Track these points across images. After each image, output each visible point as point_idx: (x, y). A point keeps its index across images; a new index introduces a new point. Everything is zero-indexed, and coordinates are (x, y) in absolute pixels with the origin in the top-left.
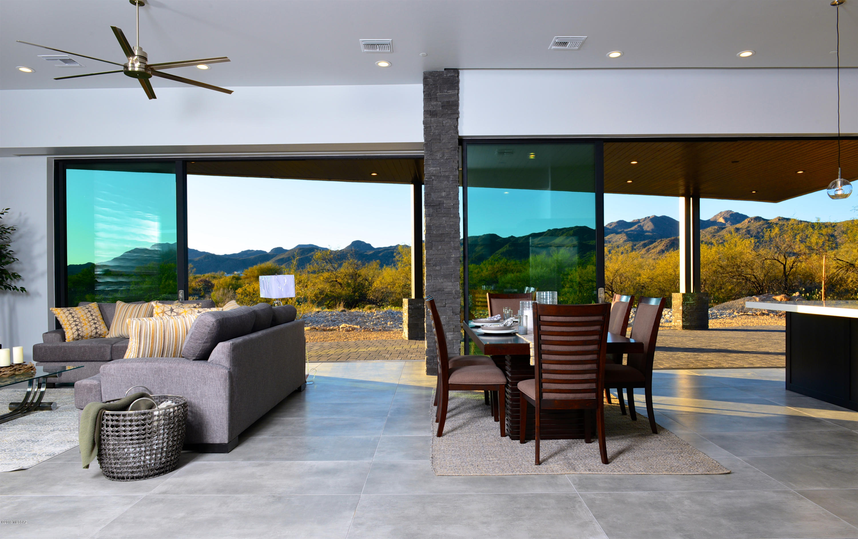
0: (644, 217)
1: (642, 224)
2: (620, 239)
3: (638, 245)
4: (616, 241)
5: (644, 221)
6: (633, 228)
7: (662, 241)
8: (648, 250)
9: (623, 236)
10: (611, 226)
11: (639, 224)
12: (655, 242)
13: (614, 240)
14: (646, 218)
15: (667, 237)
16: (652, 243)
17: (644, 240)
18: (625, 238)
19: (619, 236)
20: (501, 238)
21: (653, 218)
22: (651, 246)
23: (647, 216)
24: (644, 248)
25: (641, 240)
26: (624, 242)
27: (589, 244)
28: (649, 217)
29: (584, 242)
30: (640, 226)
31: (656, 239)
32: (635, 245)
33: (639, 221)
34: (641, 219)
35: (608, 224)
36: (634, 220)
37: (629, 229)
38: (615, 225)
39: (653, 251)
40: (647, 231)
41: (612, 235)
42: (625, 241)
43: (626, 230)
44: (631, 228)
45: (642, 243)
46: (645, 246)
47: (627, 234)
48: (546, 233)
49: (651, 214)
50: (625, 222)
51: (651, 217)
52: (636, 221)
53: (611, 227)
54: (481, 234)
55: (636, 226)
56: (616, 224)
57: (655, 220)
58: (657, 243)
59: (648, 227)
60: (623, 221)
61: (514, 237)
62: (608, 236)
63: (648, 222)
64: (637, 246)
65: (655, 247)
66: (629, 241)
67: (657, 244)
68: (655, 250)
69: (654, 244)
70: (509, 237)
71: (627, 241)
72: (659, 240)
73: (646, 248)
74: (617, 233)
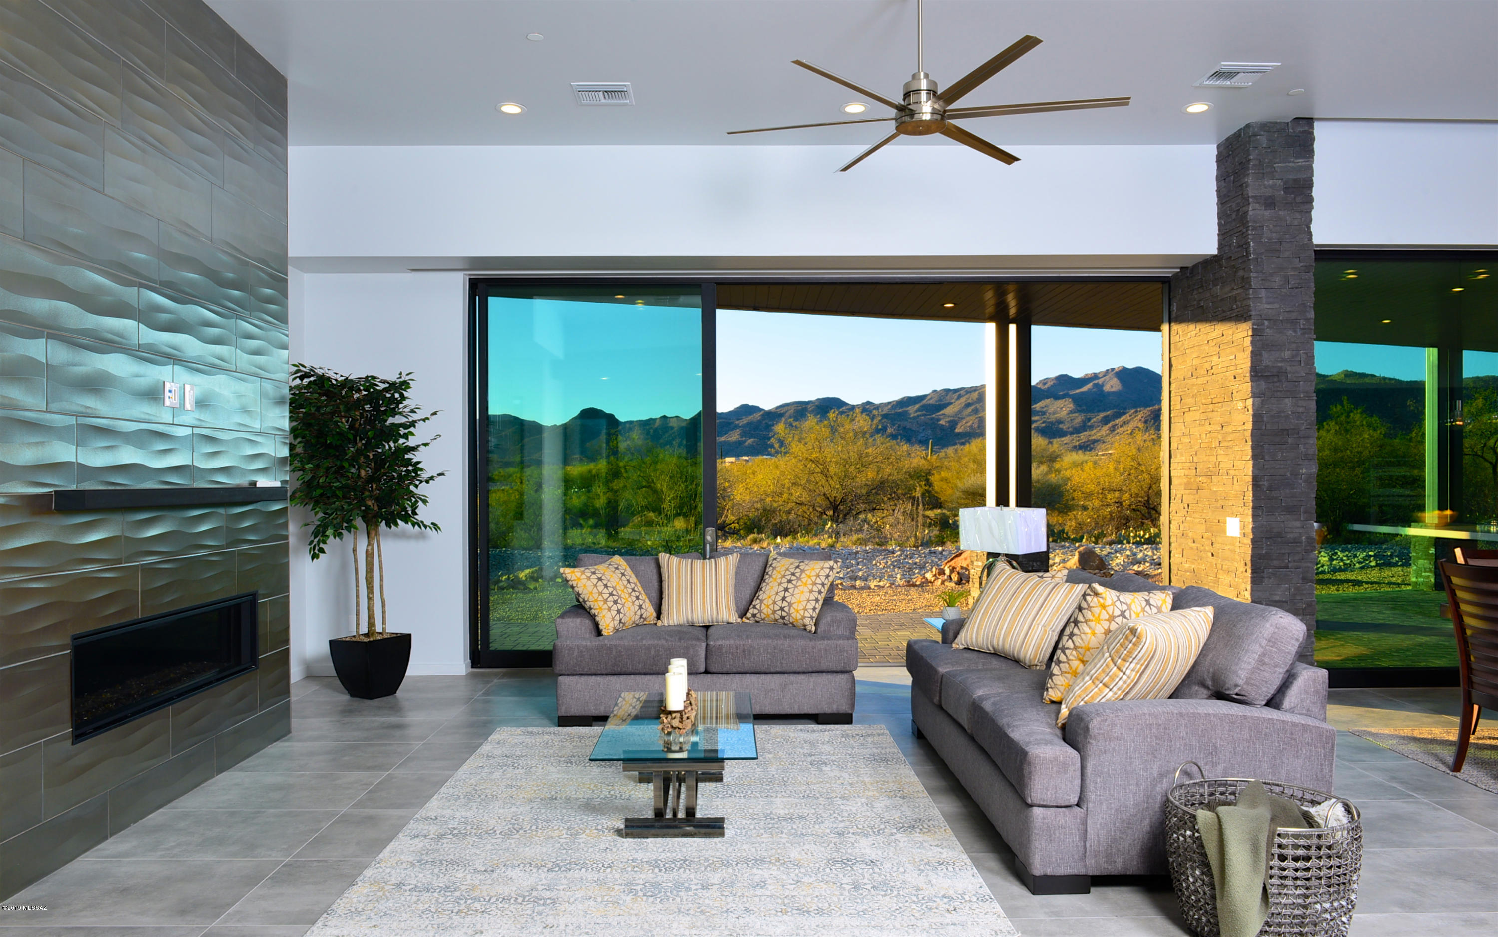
0: (1104, 369)
1: (1100, 381)
2: (1062, 408)
3: (1094, 419)
4: (1054, 413)
5: (1104, 376)
6: (1085, 389)
7: (1137, 411)
8: (1113, 429)
9: (1067, 402)
10: (1045, 384)
11: (1096, 382)
12: (1125, 413)
13: (1051, 410)
14: (1108, 370)
15: (1146, 406)
16: (1118, 415)
17: (1104, 410)
18: (1071, 406)
19: (1060, 403)
20: (849, 404)
21: (1120, 371)
22: (1118, 421)
23: (1109, 367)
24: (1106, 424)
25: (1099, 411)
26: (1068, 414)
28: (1113, 369)
30: (1096, 385)
31: (1125, 409)
32: (1089, 419)
33: (1095, 376)
34: (1099, 373)
35: (1040, 381)
36: (1087, 375)
37: (1078, 391)
38: (1052, 383)
39: (1120, 430)
40: (1109, 393)
41: (1048, 401)
42: (1071, 412)
43: (1072, 392)
44: (1080, 388)
45: (1102, 415)
46: (1106, 420)
47: (1077, 400)
48: (929, 397)
49: (1116, 364)
50: (1071, 377)
51: (1117, 370)
52: (1089, 376)
53: (1046, 386)
54: (813, 398)
55: (1090, 385)
56: (1055, 381)
57: (1124, 374)
58: (1128, 415)
59: (1112, 385)
60: (1066, 375)
61: (872, 403)
62: (1039, 404)
63: (1111, 379)
64: (1092, 421)
65: (1125, 422)
66: (1078, 411)
67: (1129, 418)
68: (1125, 428)
69: (1123, 417)
70: (863, 403)
71: (1075, 412)
72: (1133, 411)
73: (1110, 425)
74: (1057, 397)
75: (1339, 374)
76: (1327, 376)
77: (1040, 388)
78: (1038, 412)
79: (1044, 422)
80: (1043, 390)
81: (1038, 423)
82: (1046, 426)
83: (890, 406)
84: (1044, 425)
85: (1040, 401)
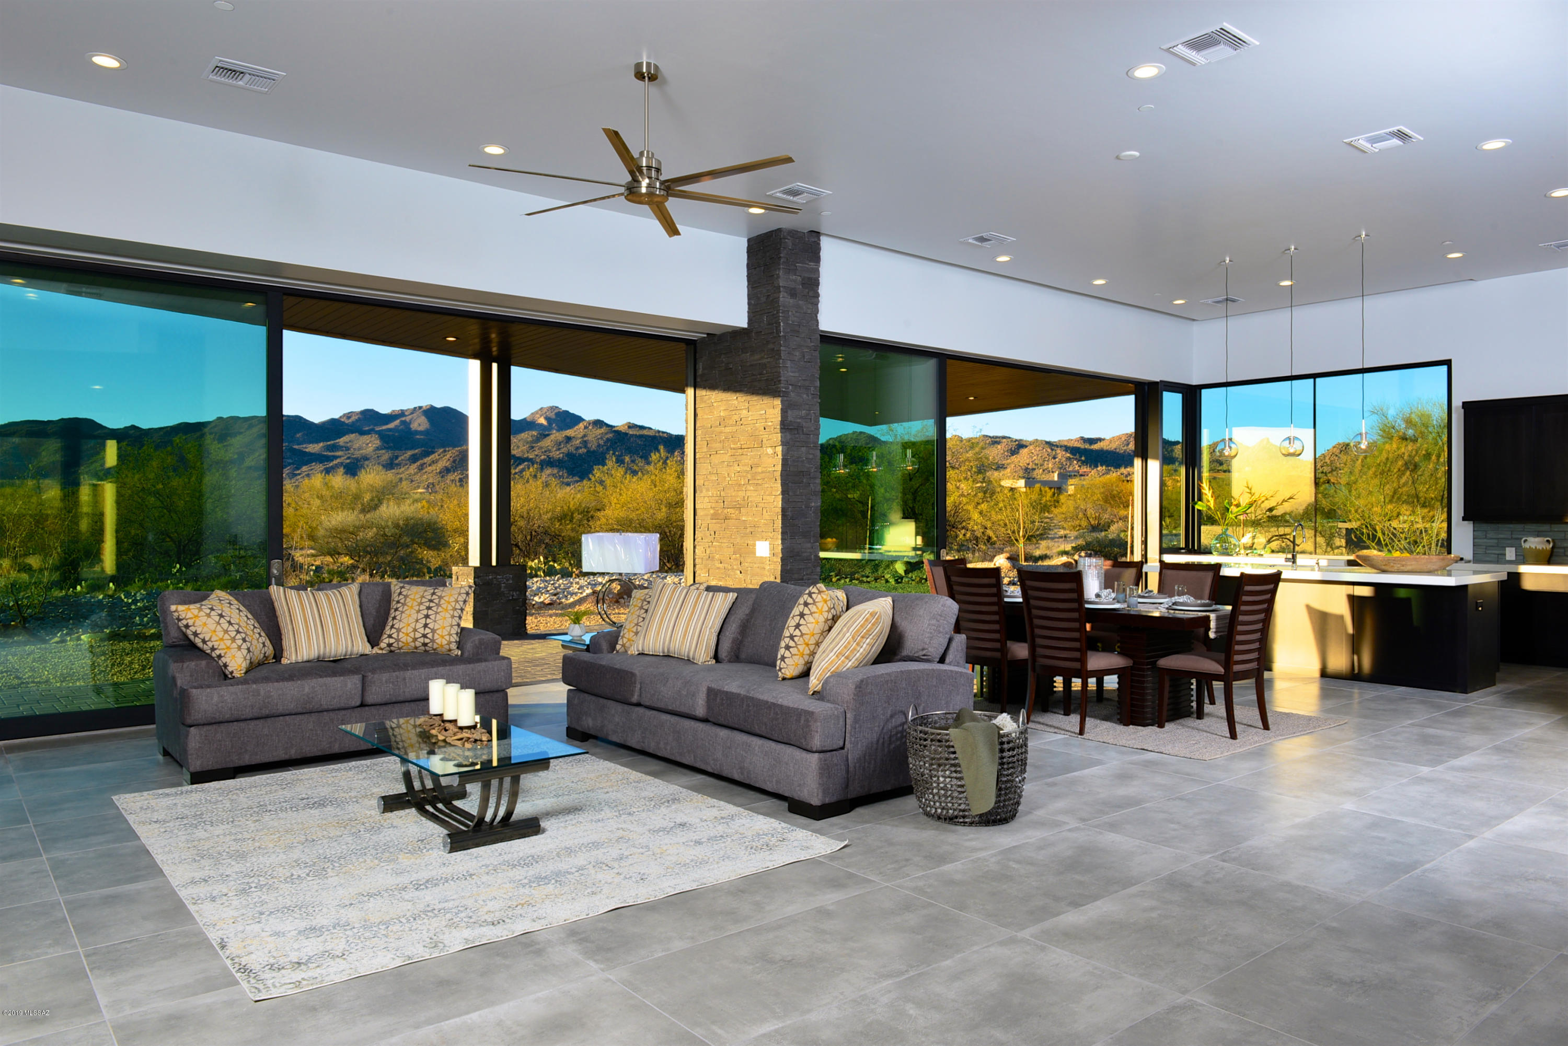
0: (412, 407)
1: (408, 419)
2: (368, 444)
3: (403, 457)
4: (359, 449)
5: (412, 413)
6: (391, 425)
7: (445, 451)
8: (421, 468)
9: (373, 438)
10: (349, 418)
11: (403, 419)
12: (433, 453)
13: (356, 446)
14: (415, 408)
15: (454, 446)
16: (427, 454)
17: (412, 448)
18: (378, 442)
19: (366, 438)
20: (106, 428)
21: (428, 410)
22: (427, 460)
23: (417, 405)
24: (414, 462)
25: (407, 449)
26: (375, 450)
27: (307, 450)
28: (420, 408)
29: (296, 447)
30: (404, 423)
31: (433, 448)
32: (397, 457)
33: (402, 413)
34: (406, 410)
35: (344, 415)
36: (394, 411)
37: (384, 427)
38: (357, 417)
39: (429, 469)
40: (417, 432)
41: (352, 436)
42: (378, 449)
43: (378, 429)
44: (387, 424)
45: (410, 453)
46: (414, 459)
47: (383, 436)
48: (213, 424)
49: (425, 403)
50: (377, 413)
51: (424, 408)
52: (397, 413)
53: (350, 421)
54: (55, 417)
55: (397, 422)
56: (360, 416)
57: (431, 413)
58: (436, 454)
59: (420, 424)
60: (372, 411)
61: (138, 428)
62: (344, 438)
63: (418, 417)
64: (400, 459)
65: (433, 462)
66: (385, 448)
67: (438, 457)
68: (433, 467)
69: (432, 456)
70: (126, 428)
71: (382, 449)
72: (441, 450)
73: (418, 463)
74: (362, 433)
75: (623, 426)
76: (614, 427)
77: (343, 422)
78: (342, 447)
79: (348, 458)
80: (347, 425)
81: (343, 458)
82: (351, 463)
83: (162, 433)
84: (348, 461)
85: (344, 435)
